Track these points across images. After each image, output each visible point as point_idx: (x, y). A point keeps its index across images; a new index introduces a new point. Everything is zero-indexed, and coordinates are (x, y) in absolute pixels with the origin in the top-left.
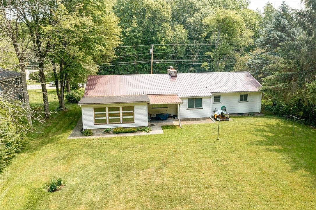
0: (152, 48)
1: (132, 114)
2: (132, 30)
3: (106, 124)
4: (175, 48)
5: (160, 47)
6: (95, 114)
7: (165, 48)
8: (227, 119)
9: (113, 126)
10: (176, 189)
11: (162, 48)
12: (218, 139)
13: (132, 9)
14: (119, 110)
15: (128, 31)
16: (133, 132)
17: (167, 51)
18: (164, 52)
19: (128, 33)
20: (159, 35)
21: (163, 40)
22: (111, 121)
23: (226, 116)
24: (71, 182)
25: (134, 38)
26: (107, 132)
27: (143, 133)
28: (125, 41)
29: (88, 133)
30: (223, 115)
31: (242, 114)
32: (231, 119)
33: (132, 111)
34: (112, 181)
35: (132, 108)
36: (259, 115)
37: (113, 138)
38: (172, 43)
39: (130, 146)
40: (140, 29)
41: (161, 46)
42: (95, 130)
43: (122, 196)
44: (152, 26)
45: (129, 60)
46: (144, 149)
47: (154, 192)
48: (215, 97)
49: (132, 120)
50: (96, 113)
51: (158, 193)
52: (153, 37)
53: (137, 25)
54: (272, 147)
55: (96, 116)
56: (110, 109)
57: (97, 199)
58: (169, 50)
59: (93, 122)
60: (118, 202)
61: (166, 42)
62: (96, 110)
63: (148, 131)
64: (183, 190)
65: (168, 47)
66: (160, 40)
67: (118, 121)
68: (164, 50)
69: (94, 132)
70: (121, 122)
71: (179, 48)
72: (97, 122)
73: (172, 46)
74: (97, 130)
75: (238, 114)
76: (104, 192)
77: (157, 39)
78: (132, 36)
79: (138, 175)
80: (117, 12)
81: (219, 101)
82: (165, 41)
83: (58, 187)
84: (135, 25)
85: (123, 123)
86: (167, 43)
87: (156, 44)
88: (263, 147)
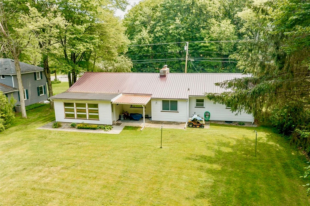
0: (187, 46)
1: (97, 111)
2: (176, 27)
3: (75, 119)
4: (220, 45)
5: (202, 44)
7: (208, 45)
8: (201, 126)
9: (80, 121)
11: (205, 45)
12: (161, 148)
13: (177, 6)
14: (85, 107)
15: (172, 29)
16: (93, 129)
17: (210, 48)
18: (207, 49)
19: (172, 30)
20: (203, 31)
21: (207, 37)
22: (79, 116)
23: (201, 123)
25: (176, 35)
26: (73, 126)
27: (102, 132)
28: (168, 38)
29: (57, 125)
30: (197, 121)
31: (231, 122)
32: (207, 127)
33: (96, 109)
34: (13, 173)
35: (96, 106)
36: (251, 126)
38: (217, 40)
40: (184, 26)
41: (204, 43)
42: (65, 123)
44: (196, 23)
45: (173, 57)
47: (28, 190)
48: (198, 101)
49: (97, 117)
50: (66, 107)
51: (30, 192)
52: (197, 34)
53: (180, 22)
54: (208, 166)
55: (66, 110)
56: (78, 105)
58: (213, 47)
61: (210, 38)
62: (66, 104)
63: (107, 129)
65: (212, 44)
66: (204, 37)
67: (84, 117)
68: (207, 47)
69: (64, 125)
70: (88, 118)
71: (224, 45)
72: (67, 116)
73: (217, 43)
74: (67, 123)
75: (226, 122)
77: (200, 36)
78: (175, 33)
79: (40, 171)
80: (164, 10)
81: (203, 105)
82: (208, 38)
84: (178, 21)
85: (89, 119)
86: (211, 40)
87: (200, 40)
88: (197, 164)
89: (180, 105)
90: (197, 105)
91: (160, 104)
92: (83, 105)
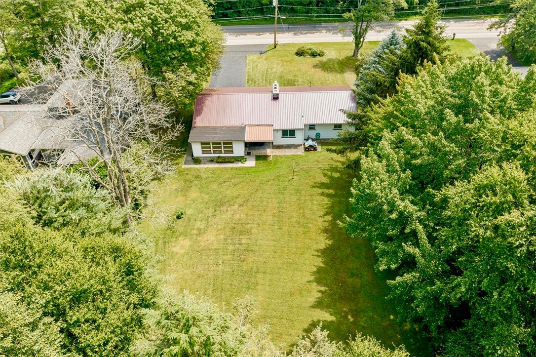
1: (232, 147)
3: (211, 154)
6: (202, 147)
8: (315, 149)
9: (217, 155)
10: (246, 224)
12: (293, 178)
16: (231, 162)
22: (215, 152)
24: (189, 212)
26: (212, 160)
27: (240, 165)
29: (197, 161)
32: (319, 149)
33: (231, 145)
34: (211, 214)
35: (231, 143)
37: (216, 169)
39: (227, 180)
42: (202, 158)
43: (215, 226)
46: (236, 185)
47: (233, 225)
49: (232, 152)
51: (235, 226)
54: (326, 191)
55: (202, 148)
56: (214, 144)
57: (202, 227)
59: (201, 152)
60: (213, 230)
62: (202, 144)
64: (249, 226)
67: (221, 152)
70: (223, 153)
72: (203, 152)
74: (204, 157)
76: (206, 222)
79: (227, 211)
83: (181, 216)
88: (320, 191)
89: (297, 133)
90: (310, 128)
91: (280, 133)
92: (220, 144)
